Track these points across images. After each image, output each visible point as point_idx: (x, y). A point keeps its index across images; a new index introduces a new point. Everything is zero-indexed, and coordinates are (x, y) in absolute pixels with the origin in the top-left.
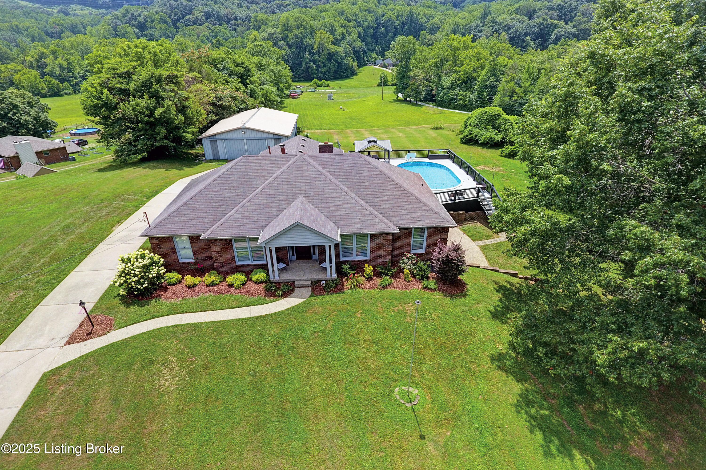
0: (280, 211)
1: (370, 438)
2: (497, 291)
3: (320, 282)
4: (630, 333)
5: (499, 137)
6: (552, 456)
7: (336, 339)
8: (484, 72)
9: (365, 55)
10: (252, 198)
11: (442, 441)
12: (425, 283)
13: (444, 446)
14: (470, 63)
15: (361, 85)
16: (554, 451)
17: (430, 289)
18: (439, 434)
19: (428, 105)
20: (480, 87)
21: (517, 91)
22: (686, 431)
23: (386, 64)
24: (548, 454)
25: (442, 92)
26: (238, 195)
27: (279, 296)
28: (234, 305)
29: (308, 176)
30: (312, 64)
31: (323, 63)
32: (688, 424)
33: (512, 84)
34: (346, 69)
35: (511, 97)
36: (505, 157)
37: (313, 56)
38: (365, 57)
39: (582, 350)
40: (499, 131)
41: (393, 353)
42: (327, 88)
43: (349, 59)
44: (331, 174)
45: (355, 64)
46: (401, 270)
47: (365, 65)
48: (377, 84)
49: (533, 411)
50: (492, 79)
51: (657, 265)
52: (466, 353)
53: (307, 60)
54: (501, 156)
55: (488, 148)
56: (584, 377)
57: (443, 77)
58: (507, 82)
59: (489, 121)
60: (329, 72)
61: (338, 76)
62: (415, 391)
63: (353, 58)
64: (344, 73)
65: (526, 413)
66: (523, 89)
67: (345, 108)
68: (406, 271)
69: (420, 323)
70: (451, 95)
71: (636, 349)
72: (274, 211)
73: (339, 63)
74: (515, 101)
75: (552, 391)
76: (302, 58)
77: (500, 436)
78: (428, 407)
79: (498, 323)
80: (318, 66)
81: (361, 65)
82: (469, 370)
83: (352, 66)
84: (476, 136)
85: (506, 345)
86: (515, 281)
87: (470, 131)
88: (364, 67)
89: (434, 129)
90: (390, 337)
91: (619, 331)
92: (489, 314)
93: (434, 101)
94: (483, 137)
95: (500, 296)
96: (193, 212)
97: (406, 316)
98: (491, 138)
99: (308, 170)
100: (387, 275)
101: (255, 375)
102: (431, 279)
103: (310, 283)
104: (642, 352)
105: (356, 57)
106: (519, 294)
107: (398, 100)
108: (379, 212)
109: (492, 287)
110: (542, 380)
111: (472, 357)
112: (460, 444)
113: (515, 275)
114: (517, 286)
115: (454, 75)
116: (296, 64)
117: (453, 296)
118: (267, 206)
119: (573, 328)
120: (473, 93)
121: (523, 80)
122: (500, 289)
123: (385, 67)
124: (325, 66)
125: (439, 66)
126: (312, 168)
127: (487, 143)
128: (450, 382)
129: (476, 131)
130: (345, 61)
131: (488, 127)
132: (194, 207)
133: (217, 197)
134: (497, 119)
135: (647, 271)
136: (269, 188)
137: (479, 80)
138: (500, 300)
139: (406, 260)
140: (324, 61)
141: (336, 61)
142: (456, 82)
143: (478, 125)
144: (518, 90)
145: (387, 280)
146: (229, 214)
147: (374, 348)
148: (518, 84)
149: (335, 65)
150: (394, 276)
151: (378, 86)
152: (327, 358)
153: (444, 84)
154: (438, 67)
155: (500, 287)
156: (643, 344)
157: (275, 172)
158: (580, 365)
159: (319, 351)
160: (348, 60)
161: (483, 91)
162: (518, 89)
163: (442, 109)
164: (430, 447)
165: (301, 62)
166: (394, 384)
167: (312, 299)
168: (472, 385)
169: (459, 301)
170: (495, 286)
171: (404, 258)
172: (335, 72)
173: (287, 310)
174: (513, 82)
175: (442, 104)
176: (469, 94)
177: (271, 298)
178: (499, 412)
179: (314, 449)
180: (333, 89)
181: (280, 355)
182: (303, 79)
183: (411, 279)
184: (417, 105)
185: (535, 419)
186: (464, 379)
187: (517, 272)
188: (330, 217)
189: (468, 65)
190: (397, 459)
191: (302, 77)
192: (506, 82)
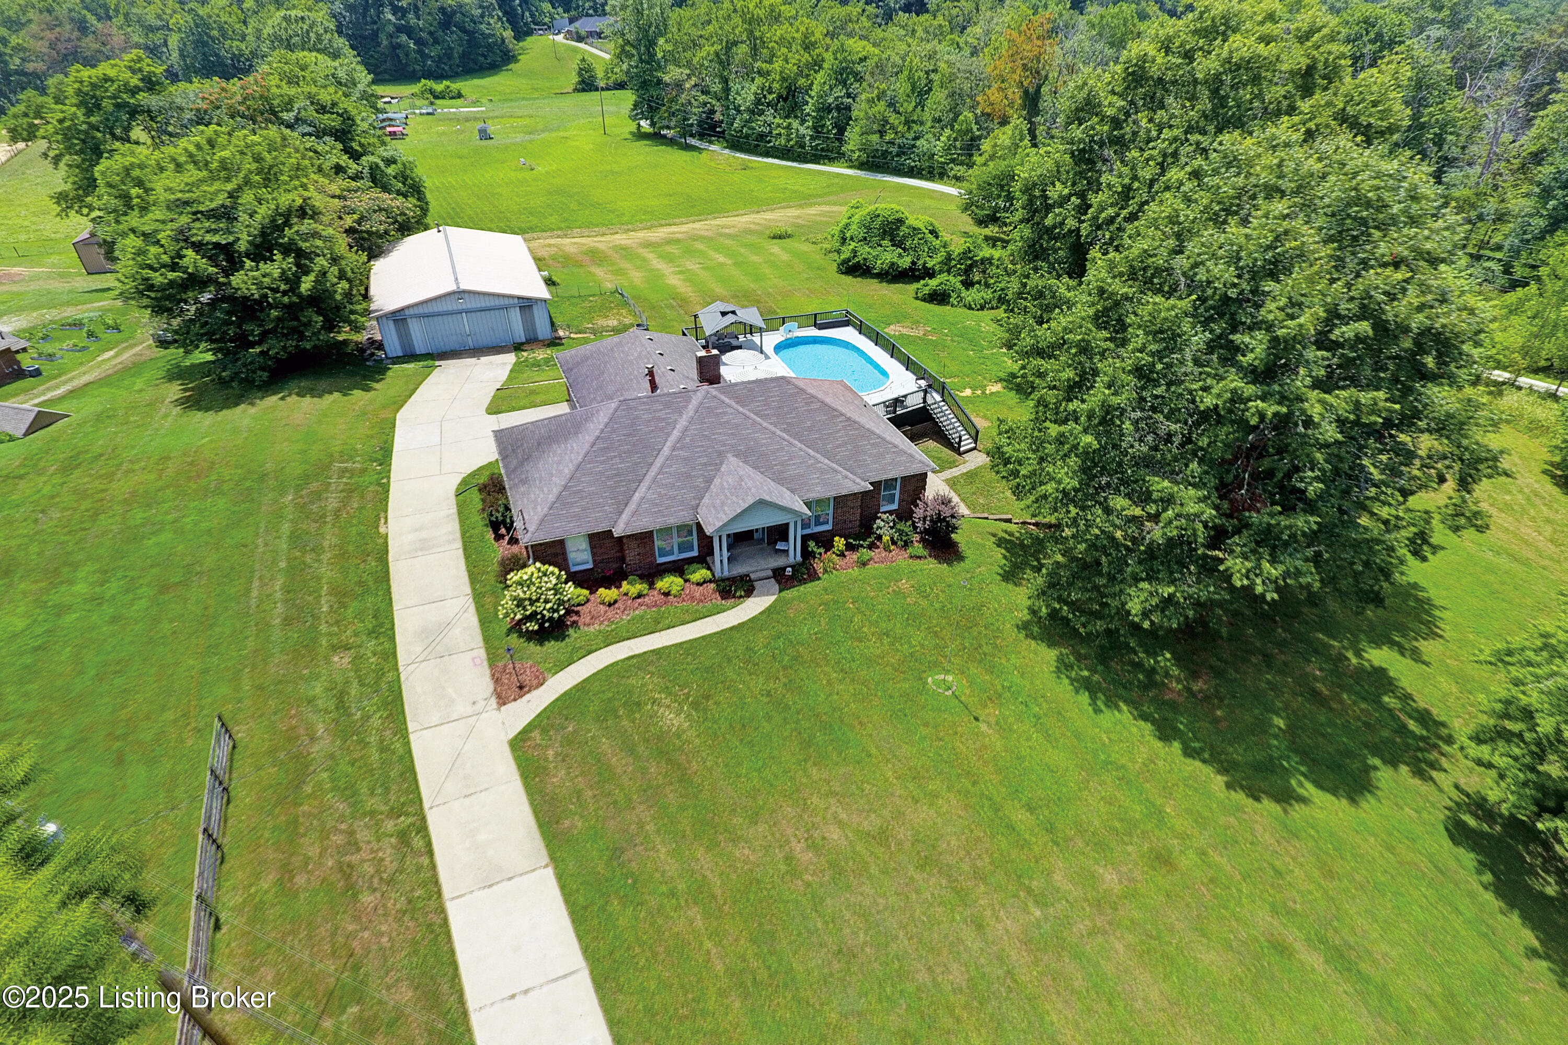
0: (709, 481)
1: (923, 731)
2: (999, 546)
3: (784, 569)
4: (1158, 579)
5: (905, 262)
6: (1101, 711)
7: (838, 638)
8: (820, 77)
9: (524, 7)
10: (662, 467)
11: (993, 720)
12: (910, 550)
13: (997, 724)
14: (790, 55)
15: (536, 89)
16: (1103, 707)
17: (920, 558)
18: (989, 714)
19: (713, 147)
20: (818, 110)
21: (891, 121)
22: (1211, 667)
23: (583, 33)
24: (1097, 711)
25: (738, 117)
26: (636, 464)
27: (741, 597)
28: (687, 618)
29: (728, 422)
30: (404, 38)
31: (431, 33)
32: (1213, 661)
33: (881, 106)
34: (490, 47)
35: (882, 133)
36: (924, 300)
37: (404, 16)
38: (527, 14)
39: (1114, 603)
40: (904, 250)
41: (909, 642)
42: (459, 102)
43: (492, 21)
44: (756, 414)
45: (508, 34)
46: (879, 538)
47: (530, 33)
48: (572, 87)
49: (1073, 674)
50: (839, 92)
51: (1179, 516)
52: (986, 628)
53: (391, 29)
54: (917, 298)
55: (889, 282)
56: (1118, 630)
57: (735, 86)
58: (871, 101)
59: (885, 232)
60: (450, 57)
61: (471, 65)
62: (950, 678)
63: (499, 19)
64: (485, 57)
65: (1067, 677)
66: (903, 118)
67: (533, 164)
68: (886, 538)
69: (924, 603)
70: (759, 126)
71: (1166, 595)
72: (699, 482)
73: (470, 33)
74: (891, 143)
75: (1082, 651)
76: (375, 23)
77: (1045, 705)
78: (967, 692)
79: (1010, 586)
80: (420, 42)
81: (522, 33)
82: (995, 646)
83: (503, 40)
84: (865, 259)
85: (1026, 611)
86: (1012, 527)
87: (854, 252)
88: (529, 39)
89: (774, 237)
90: (898, 625)
91: (1149, 579)
92: (999, 578)
93: (721, 135)
94: (879, 262)
95: (1003, 551)
96: (582, 498)
97: (905, 597)
98: (893, 264)
99: (725, 413)
100: (862, 546)
101: (769, 694)
102: (916, 544)
103: (770, 573)
104: (1171, 598)
105: (506, 13)
106: (1022, 545)
107: (640, 136)
108: (836, 462)
109: (990, 542)
110: (1071, 642)
111: (993, 631)
112: (1012, 720)
113: (1009, 521)
114: (1017, 535)
115: (759, 81)
116: (365, 38)
117: (950, 563)
118: (688, 476)
119: (1102, 581)
120: (803, 122)
121: (901, 98)
122: (1000, 542)
123: (580, 39)
124: (436, 42)
125: (723, 60)
126: (730, 410)
127: (887, 273)
128: (980, 662)
129: (865, 251)
130: (483, 27)
131: (886, 243)
132: (580, 491)
133: (607, 470)
134: (898, 228)
135: (1170, 522)
136: (681, 449)
137: (813, 93)
138: (1005, 557)
139: (882, 524)
140: (432, 29)
141: (463, 30)
142: (765, 97)
143: (865, 239)
144: (893, 119)
145: (865, 553)
146: (637, 494)
147: (886, 641)
148: (892, 105)
149: (460, 39)
150: (871, 547)
151: (576, 90)
152: (839, 662)
153: (739, 100)
154: (721, 62)
155: (1000, 539)
156: (1171, 590)
157: (675, 422)
158: (1112, 618)
159: (827, 655)
160: (489, 24)
161: (822, 118)
162: (894, 116)
163: (743, 156)
164: (983, 727)
165: (375, 34)
166: (924, 675)
167: (784, 594)
168: (1003, 661)
169: (958, 567)
170: (993, 539)
171: (878, 521)
172: (463, 56)
173: (761, 613)
174: (882, 103)
175: (738, 144)
176: (795, 124)
177: (730, 602)
178: (1038, 682)
179: (874, 751)
180: (475, 103)
181: (785, 668)
182: (387, 77)
183: (892, 547)
184: (688, 148)
185: (1077, 681)
186: (994, 656)
187: (1010, 516)
188: (779, 479)
189: (787, 61)
190: (958, 744)
191: (385, 71)
192: (868, 101)
